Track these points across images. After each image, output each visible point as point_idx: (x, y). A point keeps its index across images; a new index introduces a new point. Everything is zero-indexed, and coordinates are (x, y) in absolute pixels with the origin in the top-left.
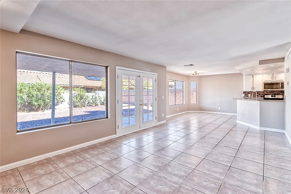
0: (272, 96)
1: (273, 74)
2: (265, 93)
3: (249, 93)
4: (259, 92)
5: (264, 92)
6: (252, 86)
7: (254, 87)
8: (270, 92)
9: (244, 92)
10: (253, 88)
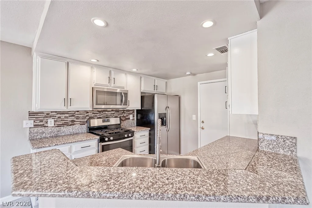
0: (104, 121)
1: (110, 72)
2: (90, 114)
3: (48, 115)
4: (78, 111)
5: (87, 113)
6: (65, 97)
7: (69, 97)
8: (100, 112)
9: (32, 114)
10: (67, 101)
